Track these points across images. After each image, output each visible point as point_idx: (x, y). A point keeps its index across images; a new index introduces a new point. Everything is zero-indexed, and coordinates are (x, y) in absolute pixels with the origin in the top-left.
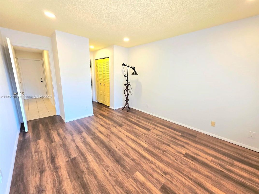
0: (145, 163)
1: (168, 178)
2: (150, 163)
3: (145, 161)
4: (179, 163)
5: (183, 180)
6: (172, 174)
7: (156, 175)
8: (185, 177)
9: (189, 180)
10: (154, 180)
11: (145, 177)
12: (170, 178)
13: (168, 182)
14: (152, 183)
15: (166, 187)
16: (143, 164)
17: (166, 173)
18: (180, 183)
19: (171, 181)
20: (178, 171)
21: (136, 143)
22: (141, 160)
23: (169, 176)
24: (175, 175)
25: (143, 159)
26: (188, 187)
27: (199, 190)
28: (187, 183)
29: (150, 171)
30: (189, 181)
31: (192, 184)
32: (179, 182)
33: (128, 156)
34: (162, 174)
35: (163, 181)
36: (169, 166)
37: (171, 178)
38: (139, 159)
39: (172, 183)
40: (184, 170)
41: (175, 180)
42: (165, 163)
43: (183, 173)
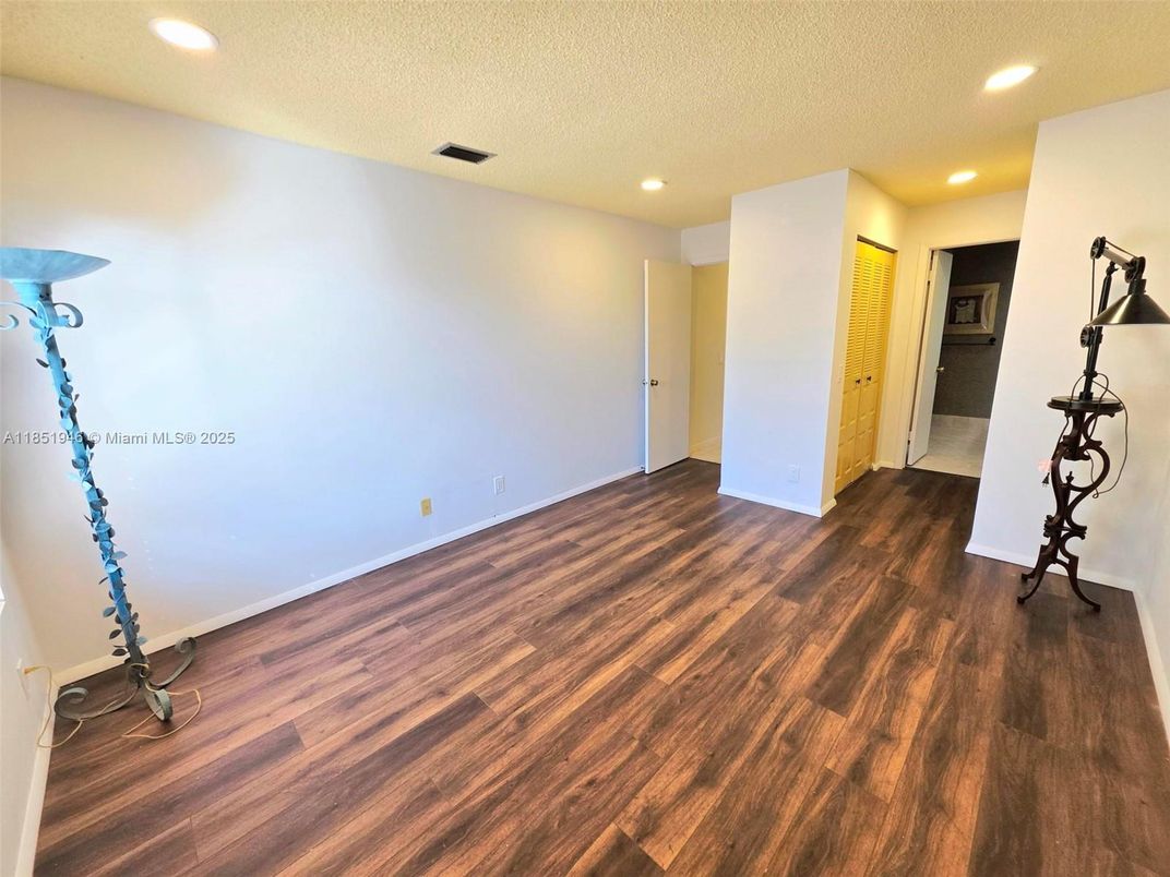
0: (567, 668)
1: (504, 724)
2: (570, 683)
3: (579, 668)
4: (572, 790)
5: (490, 773)
6: (520, 740)
7: (520, 691)
8: (501, 784)
9: (488, 797)
10: (504, 684)
11: (516, 664)
12: (502, 731)
13: (490, 721)
14: (495, 678)
15: (475, 712)
16: (564, 664)
17: (523, 721)
18: (483, 756)
19: (491, 728)
20: (531, 768)
21: (676, 643)
22: (581, 657)
23: (511, 729)
24: (515, 750)
25: (583, 663)
26: (462, 777)
27: (444, 816)
28: (478, 782)
29: (535, 679)
30: (485, 795)
31: (468, 799)
32: (486, 753)
33: (594, 627)
34: (524, 708)
35: (498, 707)
36: (556, 741)
37: (504, 734)
38: (587, 654)
39: (486, 732)
40: (534, 793)
41: (494, 742)
42: (570, 729)
43: (518, 784)
